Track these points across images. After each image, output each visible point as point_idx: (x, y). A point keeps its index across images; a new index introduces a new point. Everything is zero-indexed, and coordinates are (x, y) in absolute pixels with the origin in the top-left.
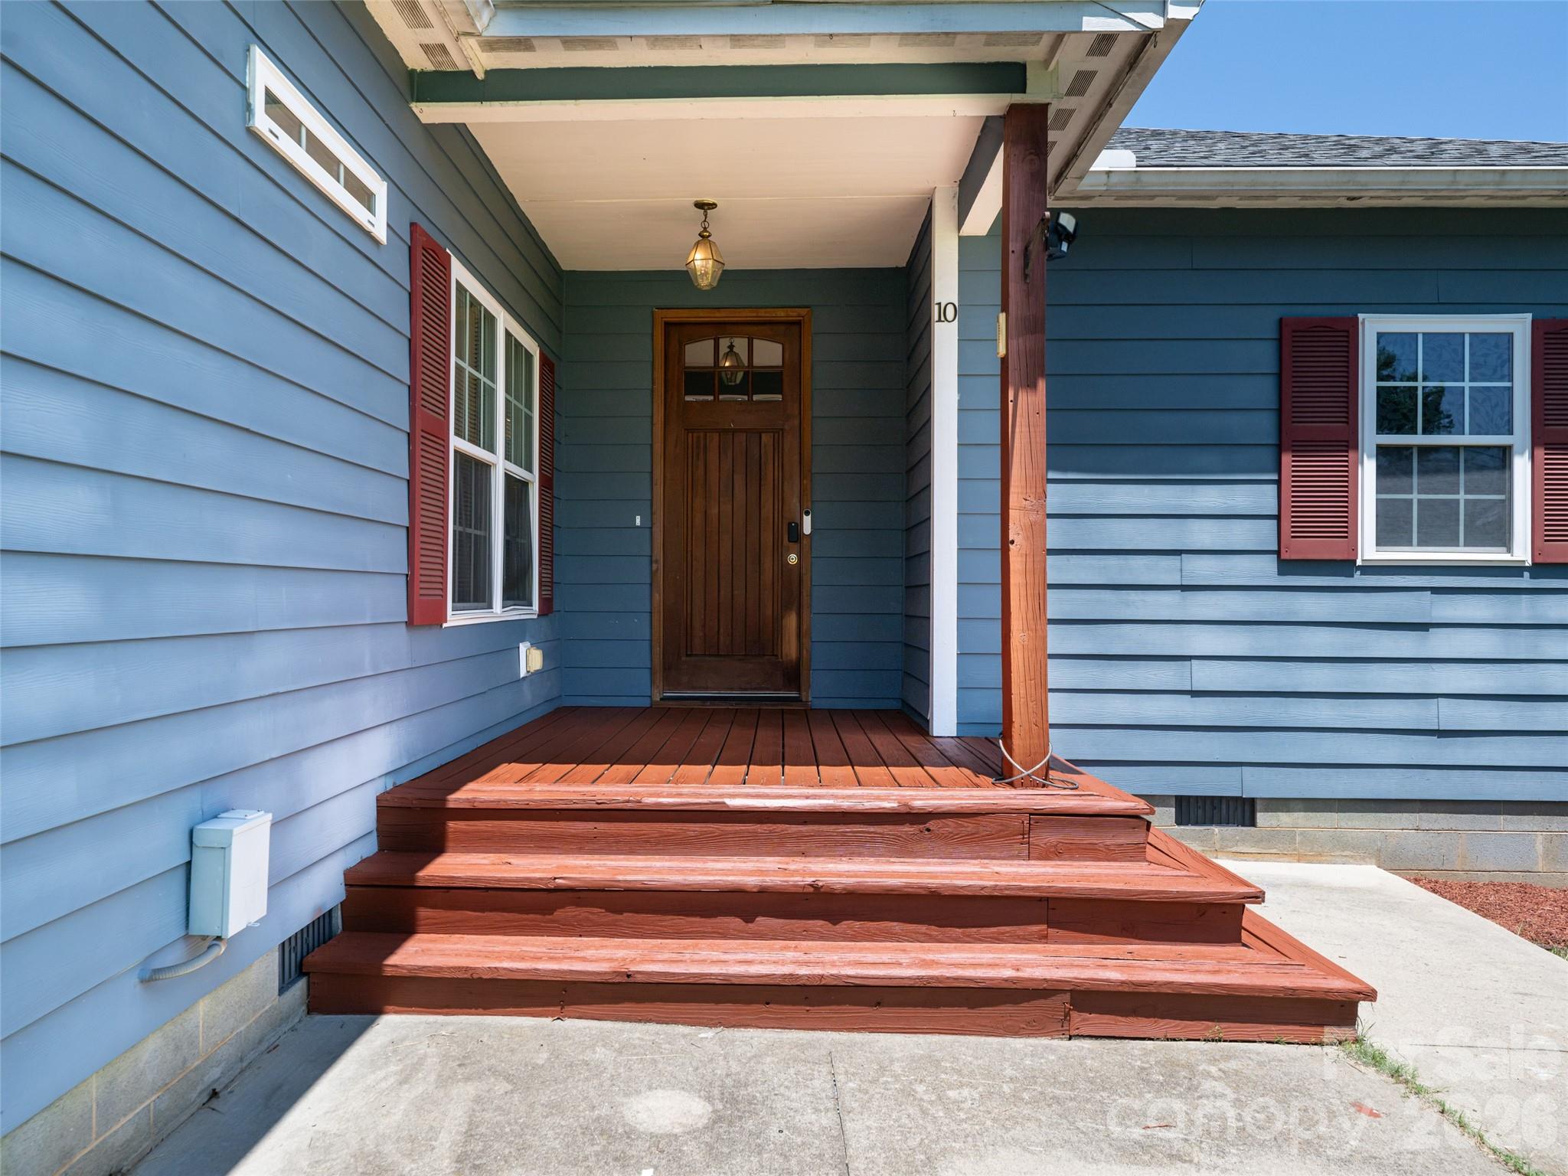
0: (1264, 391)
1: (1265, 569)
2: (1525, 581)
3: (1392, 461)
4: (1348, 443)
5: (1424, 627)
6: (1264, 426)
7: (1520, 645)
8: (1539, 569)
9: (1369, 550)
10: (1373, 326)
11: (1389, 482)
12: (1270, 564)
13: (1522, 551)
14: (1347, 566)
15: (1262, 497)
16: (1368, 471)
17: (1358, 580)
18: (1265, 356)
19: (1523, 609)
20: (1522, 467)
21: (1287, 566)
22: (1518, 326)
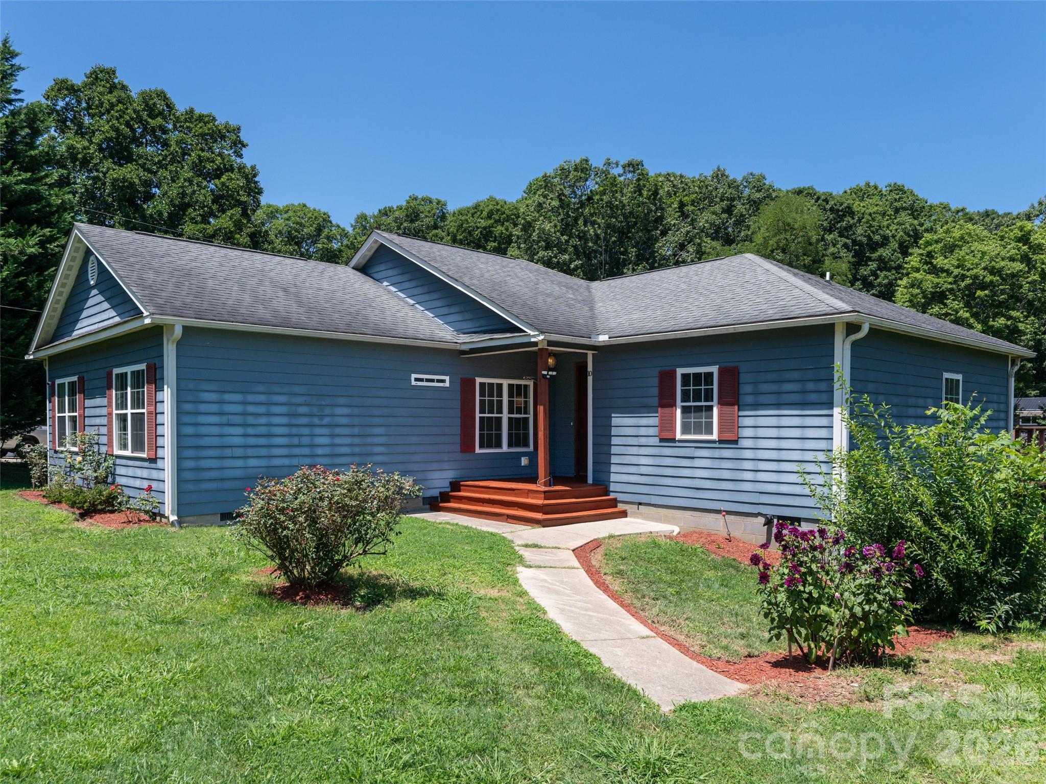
0: (655, 391)
1: (655, 441)
2: (717, 445)
3: (685, 410)
4: (673, 405)
5: (693, 458)
6: (656, 401)
7: (716, 464)
8: (721, 441)
9: (679, 436)
10: (680, 371)
11: (686, 415)
12: (657, 439)
13: (715, 436)
14: (673, 440)
15: (654, 421)
16: (679, 412)
17: (678, 444)
18: (655, 381)
19: (717, 453)
20: (715, 410)
21: (662, 440)
22: (714, 369)
